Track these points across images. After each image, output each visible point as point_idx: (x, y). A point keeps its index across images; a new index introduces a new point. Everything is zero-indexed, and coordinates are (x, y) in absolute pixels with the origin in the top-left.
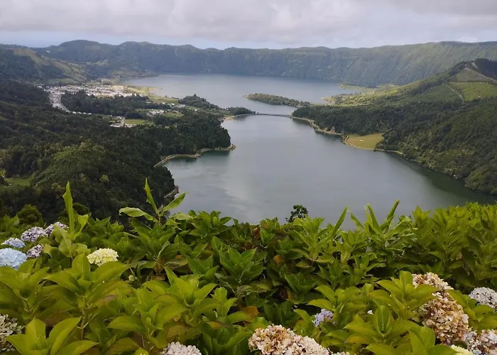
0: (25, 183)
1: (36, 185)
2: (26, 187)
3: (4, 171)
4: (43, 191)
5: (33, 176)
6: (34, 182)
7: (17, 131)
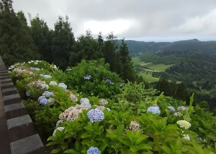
0: (208, 93)
1: (212, 95)
2: (208, 94)
3: (201, 87)
4: (214, 98)
5: (212, 91)
6: (211, 93)
7: (210, 73)
